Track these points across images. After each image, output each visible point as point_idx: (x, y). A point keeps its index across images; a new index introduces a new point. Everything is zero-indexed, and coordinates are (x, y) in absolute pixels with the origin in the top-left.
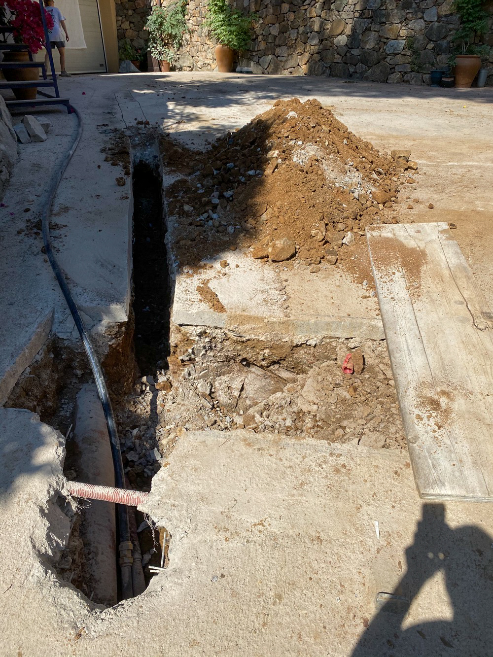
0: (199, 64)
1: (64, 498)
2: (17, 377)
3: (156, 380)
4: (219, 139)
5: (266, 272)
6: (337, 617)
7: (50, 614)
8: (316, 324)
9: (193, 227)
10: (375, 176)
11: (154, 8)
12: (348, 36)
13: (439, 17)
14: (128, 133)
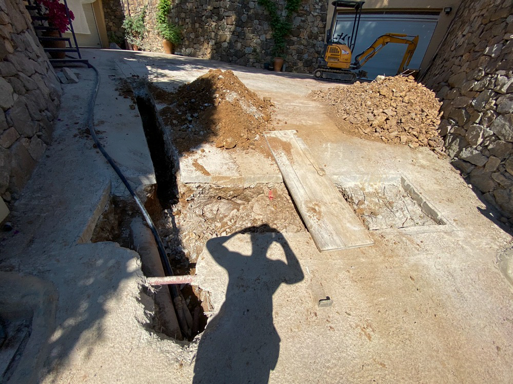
0: (154, 49)
1: (147, 288)
2: (96, 222)
3: (172, 210)
4: (180, 87)
5: (225, 154)
6: (304, 315)
7: (161, 359)
8: (254, 178)
9: (181, 132)
10: (260, 108)
11: (126, 17)
12: (228, 43)
13: (266, 39)
14: (129, 81)
